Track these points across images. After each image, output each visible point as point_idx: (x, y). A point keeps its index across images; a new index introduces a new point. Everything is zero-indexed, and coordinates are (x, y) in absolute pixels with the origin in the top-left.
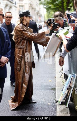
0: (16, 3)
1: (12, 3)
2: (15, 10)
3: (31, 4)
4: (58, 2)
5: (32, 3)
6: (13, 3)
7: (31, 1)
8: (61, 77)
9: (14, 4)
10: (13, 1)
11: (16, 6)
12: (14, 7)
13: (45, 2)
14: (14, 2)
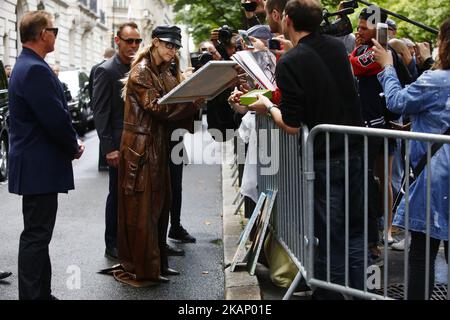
0: (106, 16)
1: (92, 16)
2: (101, 38)
3: (149, 22)
4: (232, 14)
5: (151, 17)
6: (96, 18)
7: (149, 13)
8: (236, 214)
9: (98, 20)
10: (96, 11)
11: (105, 25)
12: (99, 30)
13: (192, 16)
14: (98, 14)
